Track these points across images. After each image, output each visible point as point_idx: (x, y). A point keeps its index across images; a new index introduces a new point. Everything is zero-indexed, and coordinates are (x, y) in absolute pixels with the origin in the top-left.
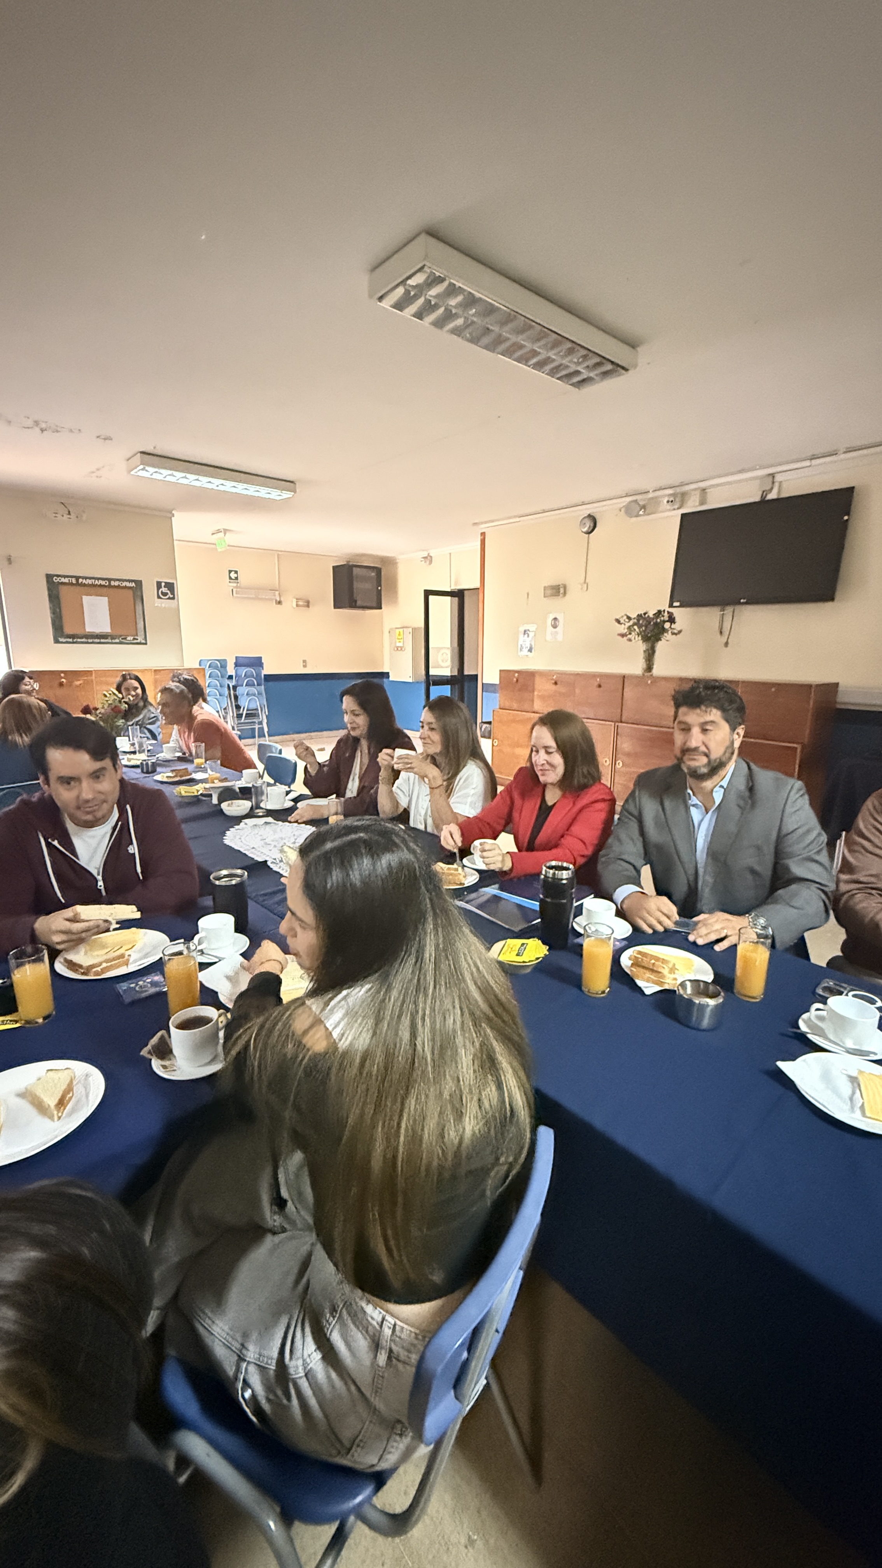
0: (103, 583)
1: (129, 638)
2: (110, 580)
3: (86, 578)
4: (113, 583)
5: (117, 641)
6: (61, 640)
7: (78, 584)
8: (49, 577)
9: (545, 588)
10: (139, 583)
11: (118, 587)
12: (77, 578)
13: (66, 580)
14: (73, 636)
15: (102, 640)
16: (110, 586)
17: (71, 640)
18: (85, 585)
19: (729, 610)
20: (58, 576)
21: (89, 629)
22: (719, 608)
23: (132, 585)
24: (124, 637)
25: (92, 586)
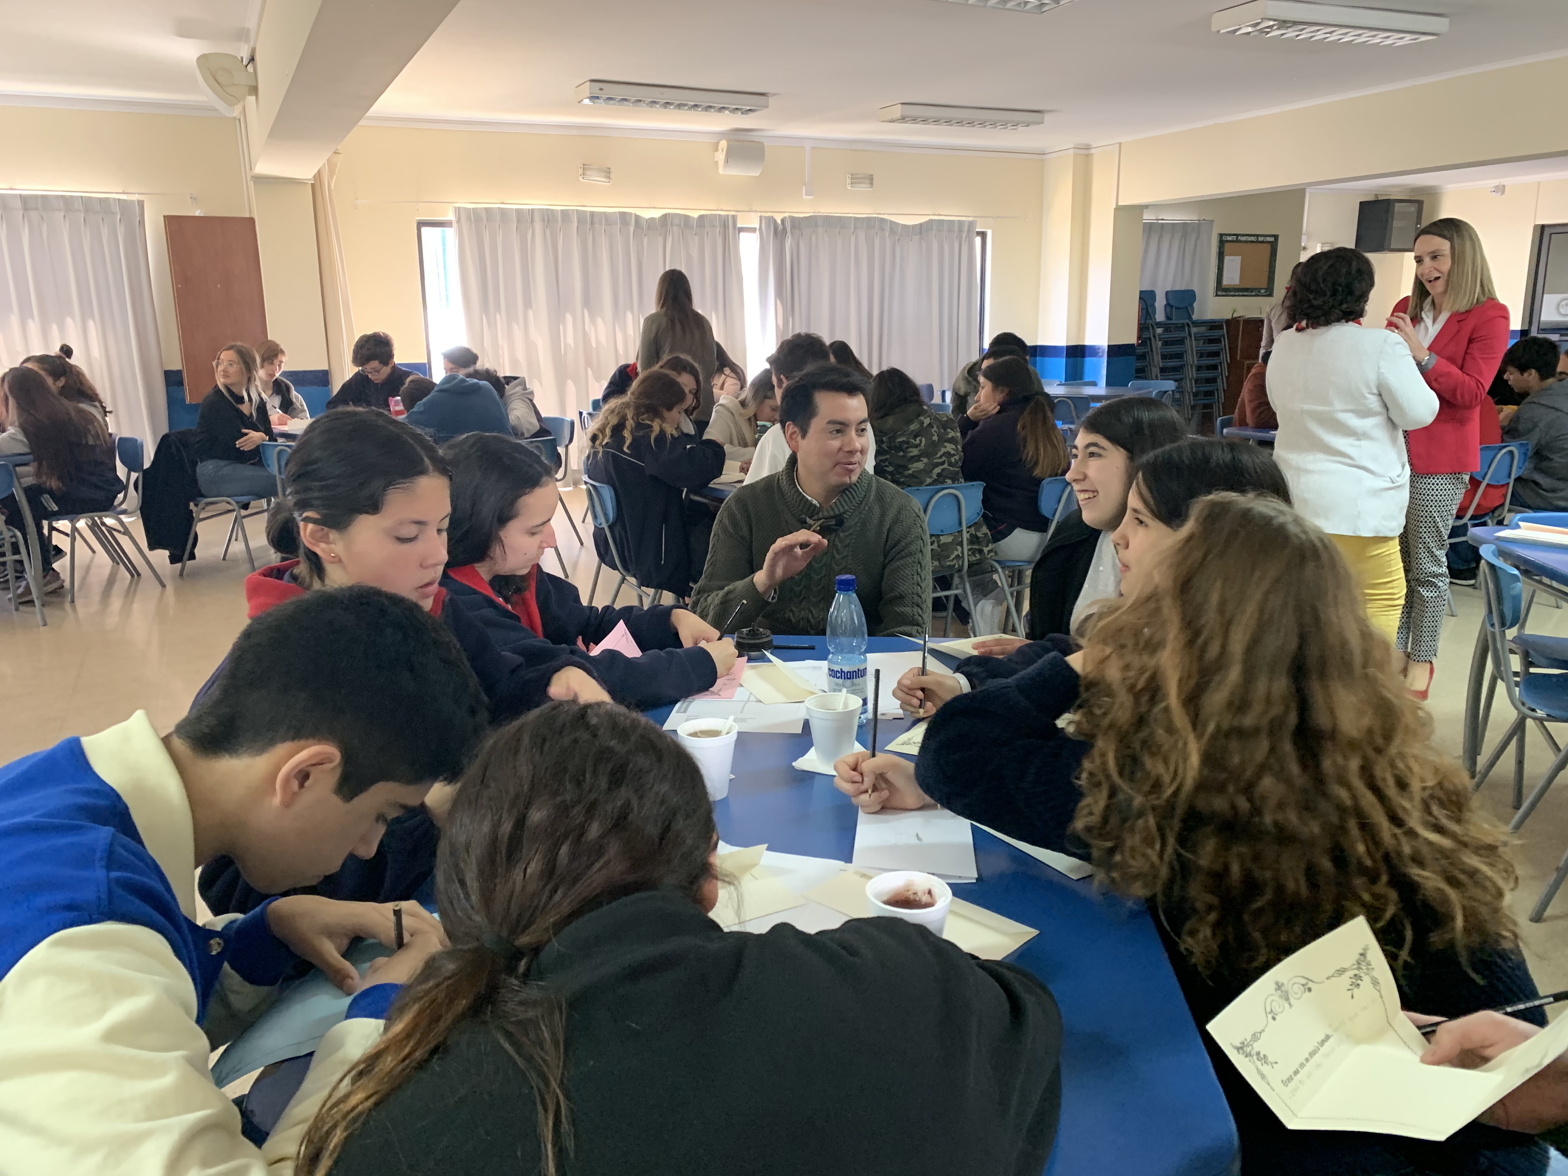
0: (1253, 239)
1: (1263, 291)
2: (1258, 236)
3: (1243, 235)
4: (1260, 239)
5: (1254, 294)
6: (1219, 293)
7: (1237, 241)
8: (1221, 235)
10: (1276, 238)
11: (1263, 242)
12: (1237, 235)
13: (1229, 238)
14: (1223, 290)
15: (1245, 294)
16: (1257, 242)
17: (1226, 294)
18: (1241, 241)
20: (1226, 235)
23: (1272, 239)
24: (1259, 290)
25: (1246, 242)
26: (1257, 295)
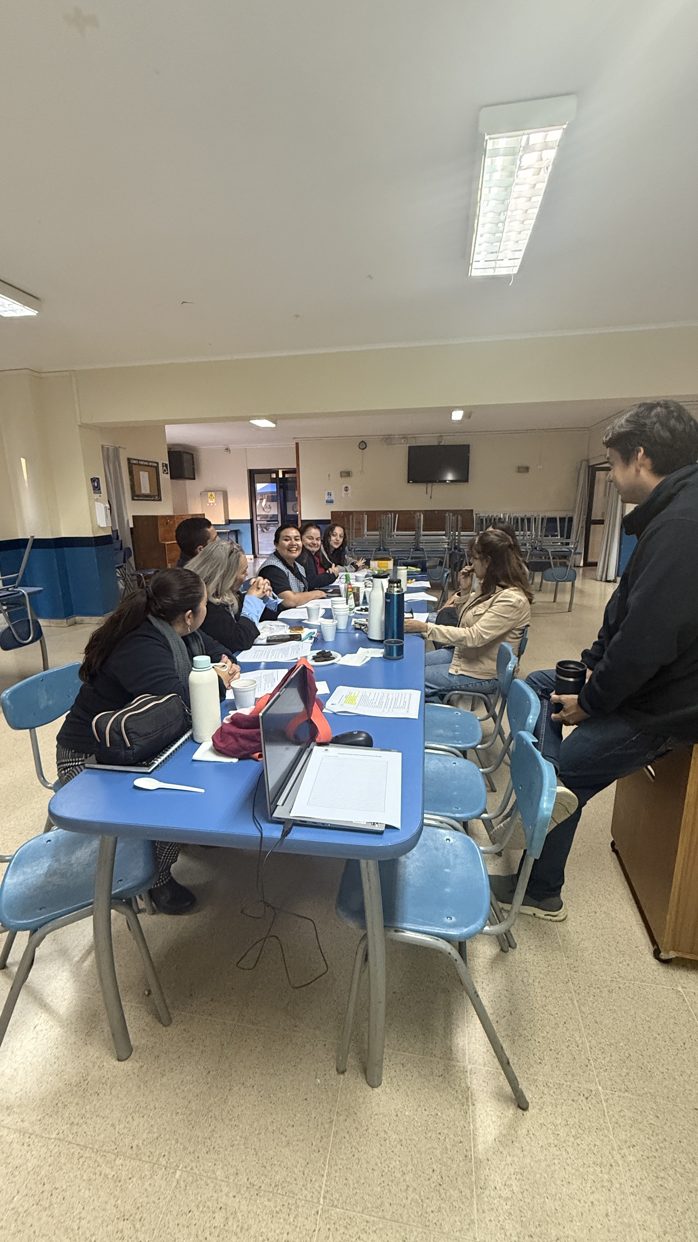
0: (146, 463)
1: (157, 497)
2: (148, 462)
3: (141, 461)
4: (150, 464)
5: (152, 499)
6: (135, 498)
7: (136, 464)
8: (129, 460)
9: (341, 473)
10: (158, 463)
11: (151, 466)
12: (138, 461)
13: (135, 462)
14: (138, 496)
15: (148, 499)
16: (149, 466)
17: (138, 498)
18: (138, 465)
19: (429, 485)
20: (133, 459)
21: (143, 492)
22: (425, 484)
23: (156, 465)
24: (154, 496)
25: (143, 465)
26: (154, 500)
